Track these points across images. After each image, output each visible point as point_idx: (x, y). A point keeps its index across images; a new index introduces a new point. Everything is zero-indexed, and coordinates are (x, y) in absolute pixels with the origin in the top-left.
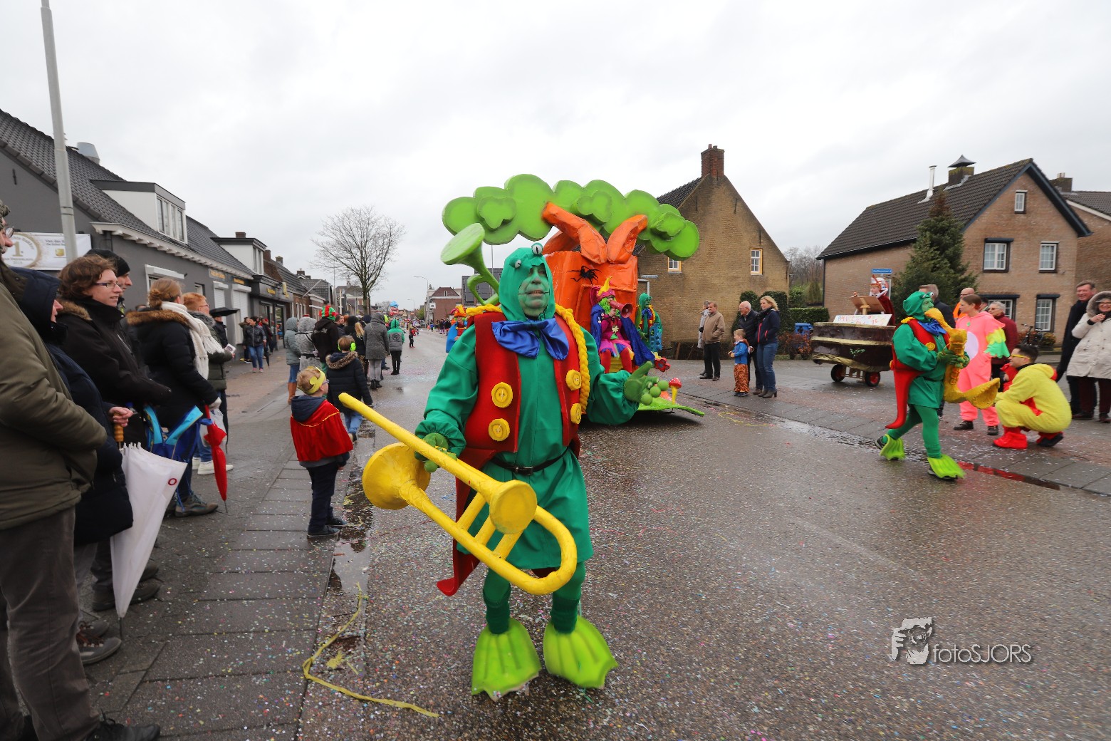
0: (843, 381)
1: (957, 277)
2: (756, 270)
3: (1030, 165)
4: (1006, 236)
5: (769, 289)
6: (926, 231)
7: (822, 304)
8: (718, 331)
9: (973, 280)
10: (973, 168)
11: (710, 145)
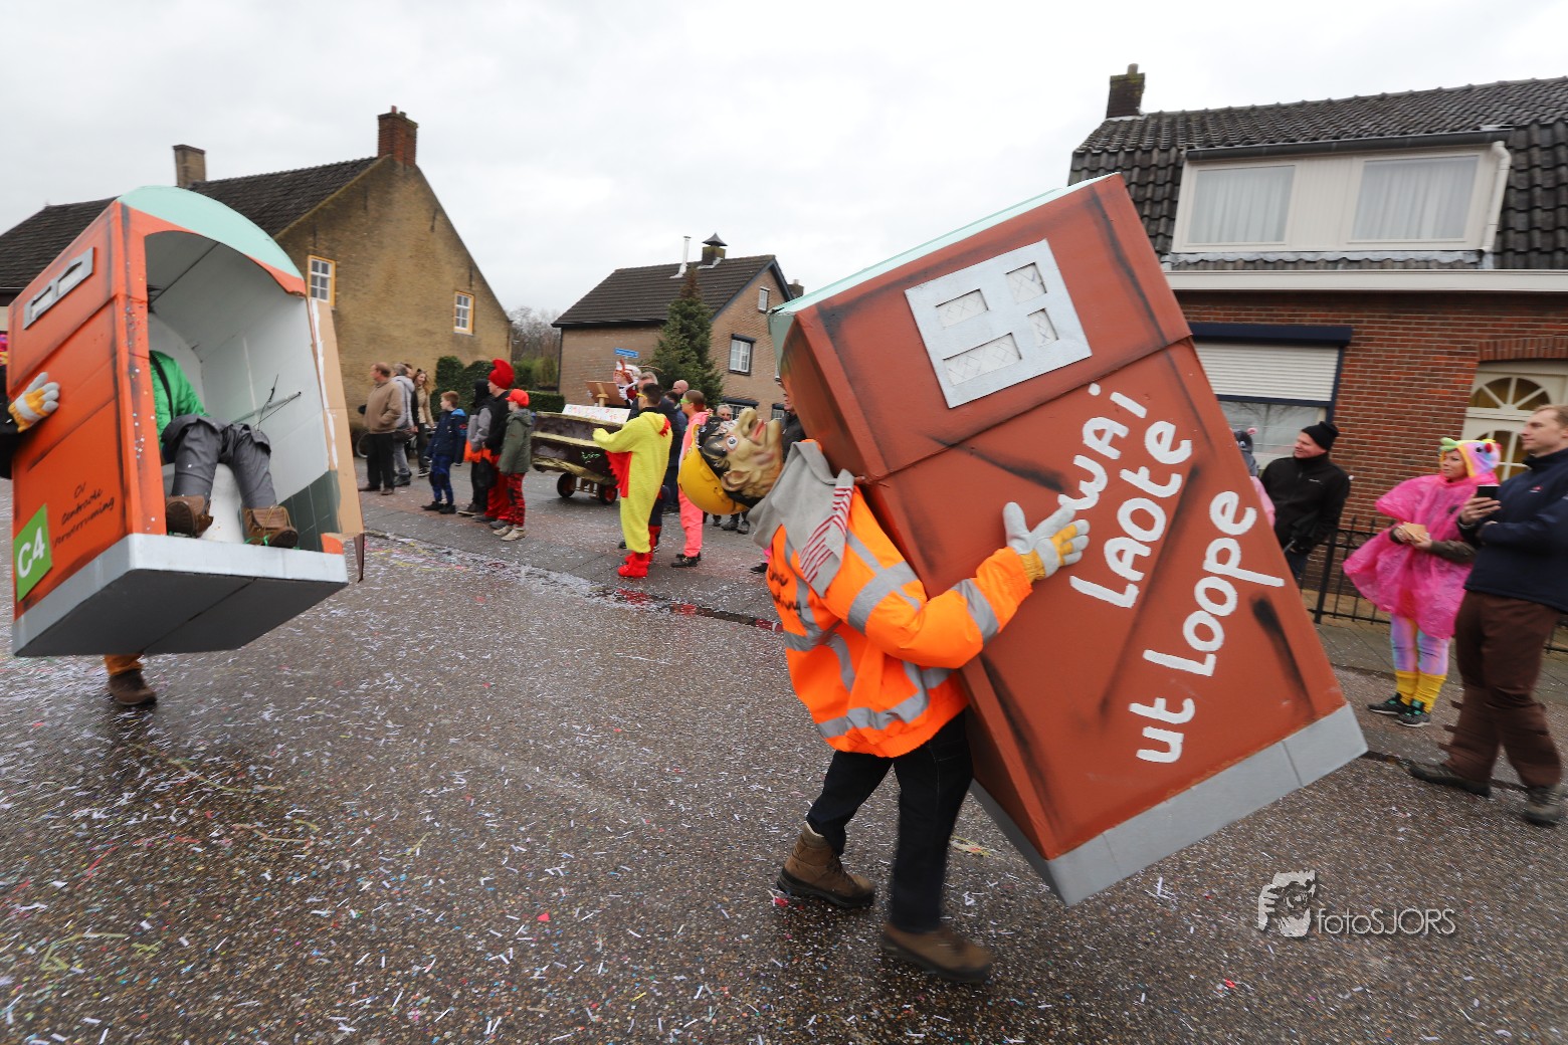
0: (573, 496)
1: (703, 374)
2: (464, 326)
3: (772, 262)
4: (749, 335)
5: (482, 358)
6: (677, 313)
7: (555, 389)
8: (388, 414)
9: (718, 381)
10: (724, 251)
11: (394, 108)
